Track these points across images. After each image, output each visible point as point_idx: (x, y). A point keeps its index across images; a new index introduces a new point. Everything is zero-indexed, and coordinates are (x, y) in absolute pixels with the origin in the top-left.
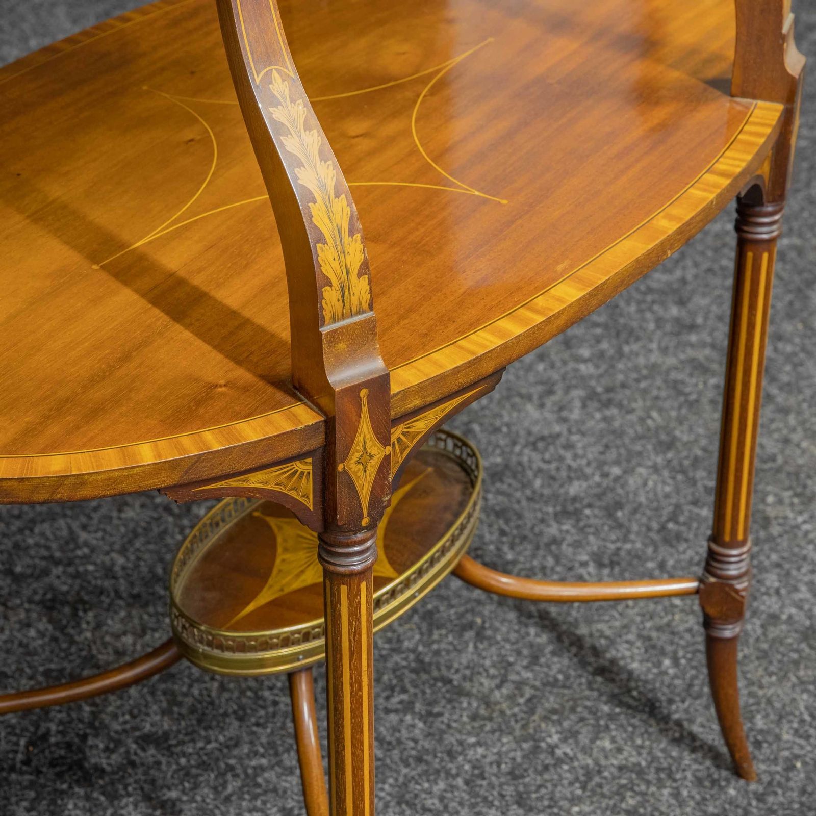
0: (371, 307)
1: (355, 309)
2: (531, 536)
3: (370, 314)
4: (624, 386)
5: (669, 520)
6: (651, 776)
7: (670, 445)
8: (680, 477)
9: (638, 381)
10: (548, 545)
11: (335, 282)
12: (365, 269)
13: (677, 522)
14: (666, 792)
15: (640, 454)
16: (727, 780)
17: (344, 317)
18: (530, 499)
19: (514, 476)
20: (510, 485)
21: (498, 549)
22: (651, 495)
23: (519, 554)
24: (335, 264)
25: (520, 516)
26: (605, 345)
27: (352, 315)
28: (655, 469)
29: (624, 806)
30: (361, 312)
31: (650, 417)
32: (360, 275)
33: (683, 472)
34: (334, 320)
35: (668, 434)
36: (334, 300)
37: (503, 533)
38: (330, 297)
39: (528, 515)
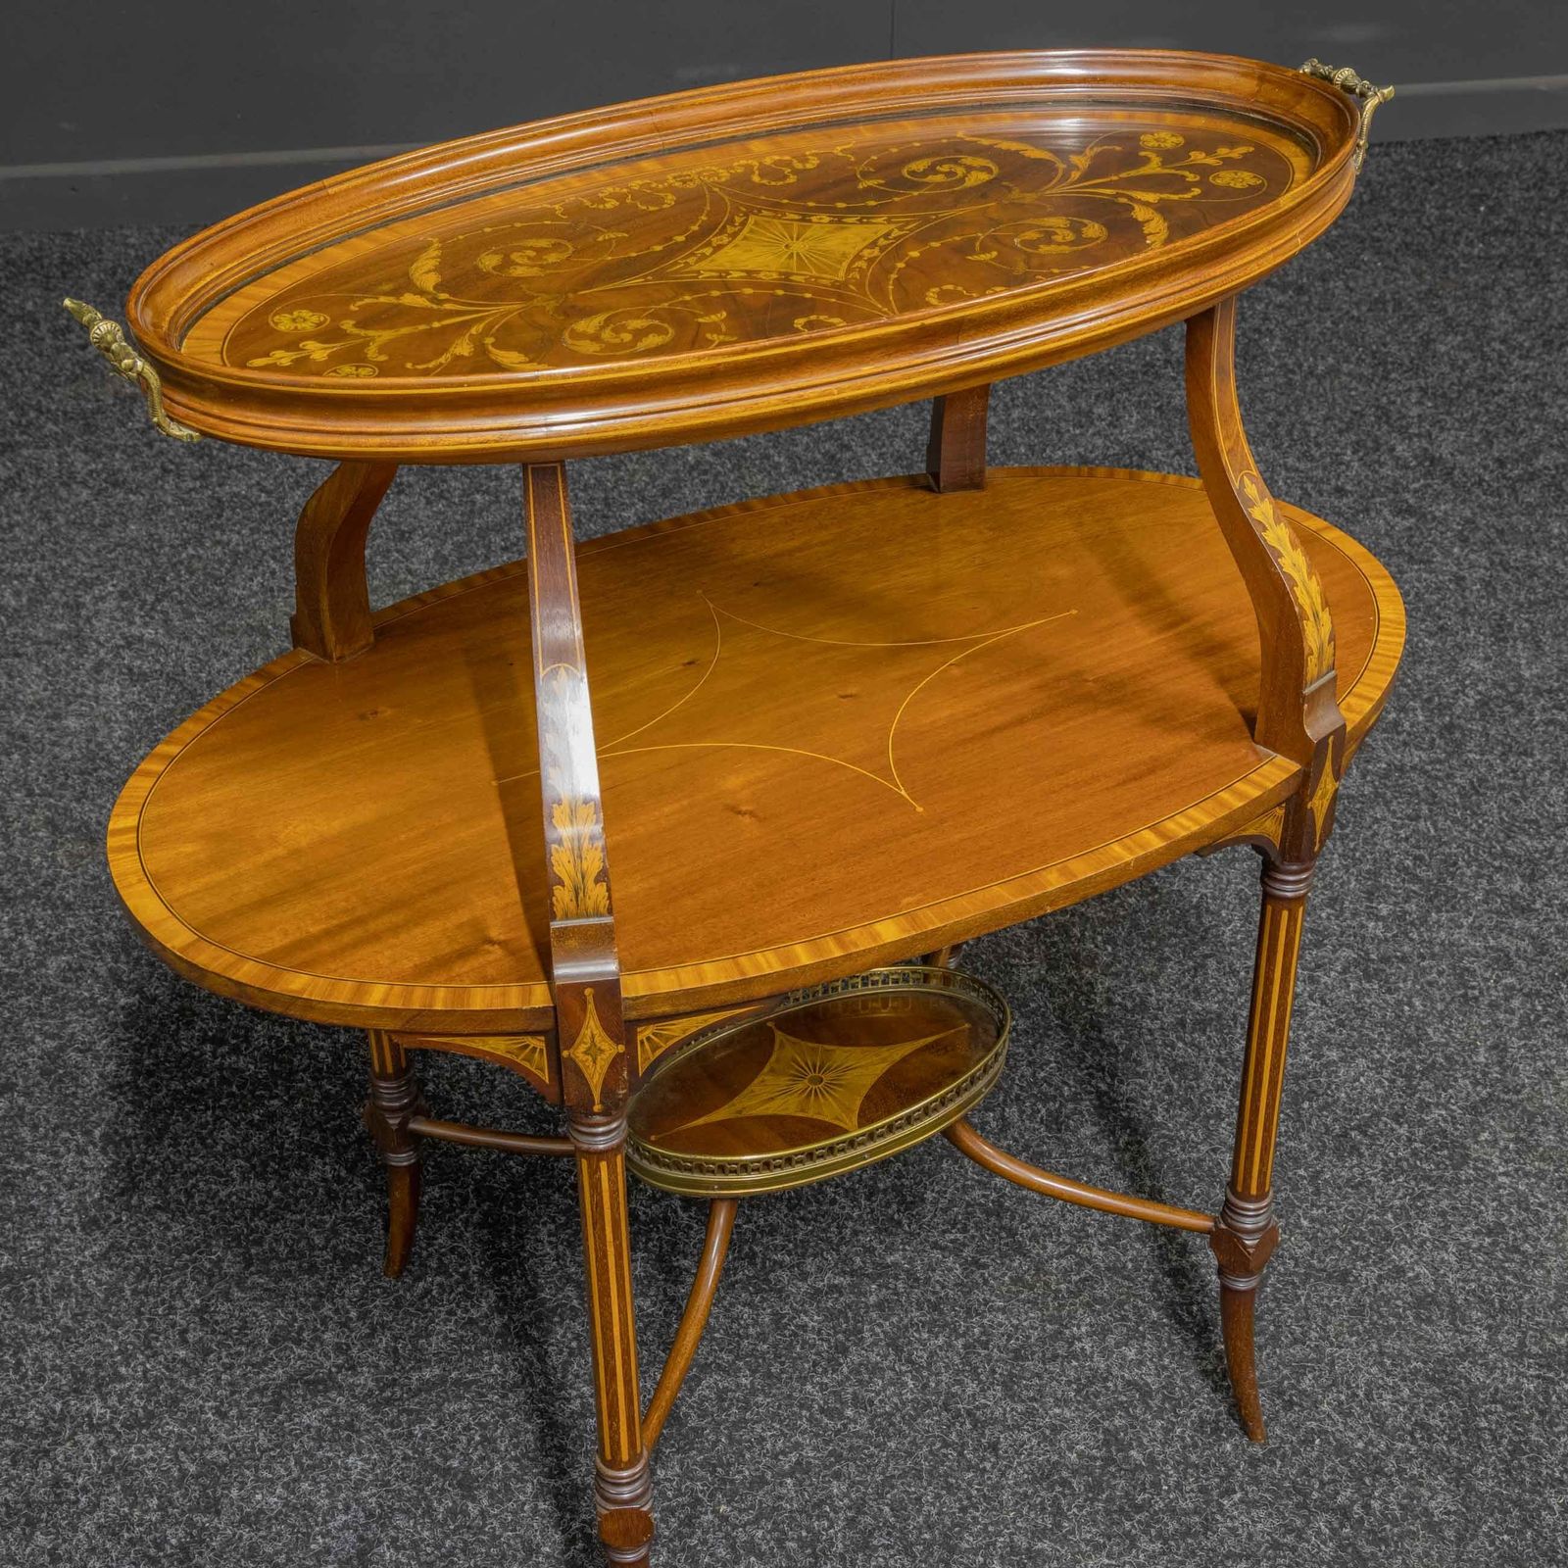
0: (610, 912)
1: (590, 910)
2: (1196, 1102)
3: (609, 920)
4: (1403, 959)
5: (1358, 1128)
6: (1154, 1403)
7: (1412, 1042)
8: (1400, 1082)
9: (1422, 957)
10: (1208, 1117)
11: (567, 882)
12: (602, 876)
13: (1365, 1134)
14: (1159, 1423)
15: (1372, 1041)
16: (1231, 1433)
17: (578, 916)
18: (1220, 1060)
19: (1219, 1031)
20: (1209, 1038)
21: (1154, 1107)
22: (1355, 1094)
23: (1172, 1118)
24: (570, 867)
25: (1198, 1076)
26: (1412, 907)
27: (588, 916)
28: (1379, 1066)
29: (1106, 1424)
30: (598, 914)
31: (1410, 1004)
32: (597, 881)
33: (1408, 1077)
34: (566, 917)
35: (1418, 1028)
36: (567, 899)
37: (1169, 1090)
38: (562, 896)
39: (1207, 1077)
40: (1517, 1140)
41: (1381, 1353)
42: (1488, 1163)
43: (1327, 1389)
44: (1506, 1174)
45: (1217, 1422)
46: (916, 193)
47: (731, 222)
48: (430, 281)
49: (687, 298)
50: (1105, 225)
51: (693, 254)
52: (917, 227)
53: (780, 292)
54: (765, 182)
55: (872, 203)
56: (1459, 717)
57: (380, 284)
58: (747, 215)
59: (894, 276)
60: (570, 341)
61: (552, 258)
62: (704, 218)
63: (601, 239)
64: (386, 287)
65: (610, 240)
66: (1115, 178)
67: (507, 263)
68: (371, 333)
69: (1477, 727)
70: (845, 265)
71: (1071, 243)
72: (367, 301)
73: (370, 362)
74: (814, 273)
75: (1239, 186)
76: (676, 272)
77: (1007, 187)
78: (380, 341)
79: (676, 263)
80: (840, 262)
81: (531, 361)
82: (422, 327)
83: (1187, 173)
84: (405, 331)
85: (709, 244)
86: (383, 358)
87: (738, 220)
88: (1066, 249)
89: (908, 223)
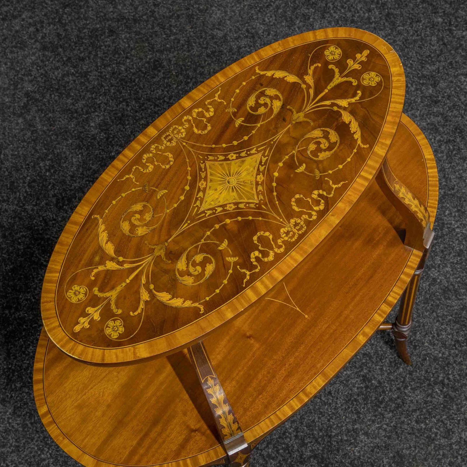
40: (458, 211)
41: (438, 316)
42: (451, 224)
43: (425, 336)
44: (458, 227)
45: (395, 361)
46: (259, 125)
47: (200, 169)
48: (110, 249)
49: (208, 233)
50: (335, 130)
51: (197, 199)
52: (270, 152)
53: (240, 219)
54: (200, 132)
55: (246, 138)
56: (390, 9)
57: (94, 257)
58: (204, 162)
59: (275, 194)
60: (180, 278)
61: (148, 217)
62: (189, 169)
63: (159, 197)
64: (97, 259)
65: (162, 196)
66: (326, 91)
67: (133, 227)
68: (107, 294)
69: (398, 12)
70: (254, 189)
71: (329, 149)
72: (95, 271)
73: (117, 315)
74: (246, 200)
75: (373, 84)
76: (197, 215)
77: (290, 110)
78: (113, 299)
79: (194, 208)
80: (252, 188)
81: (173, 298)
82: (124, 284)
83: (350, 79)
84: (119, 289)
85: (199, 190)
86: (120, 312)
87: (202, 166)
88: (328, 154)
89: (265, 150)
